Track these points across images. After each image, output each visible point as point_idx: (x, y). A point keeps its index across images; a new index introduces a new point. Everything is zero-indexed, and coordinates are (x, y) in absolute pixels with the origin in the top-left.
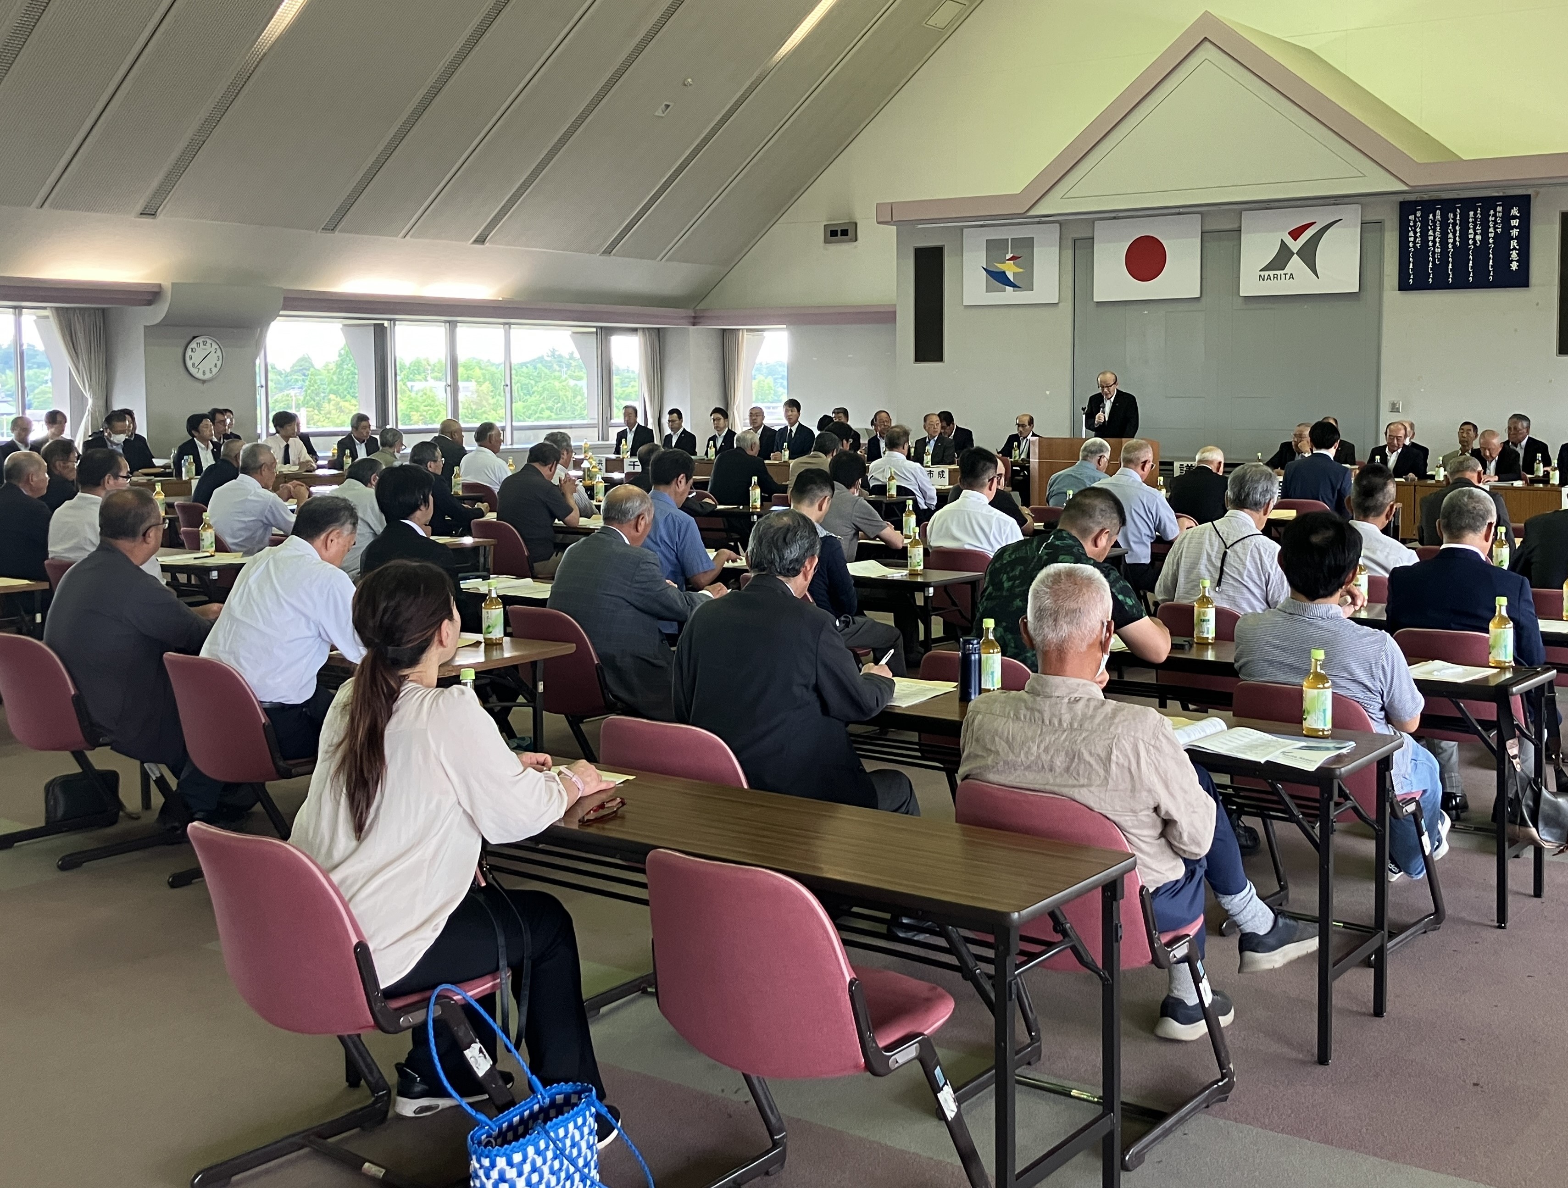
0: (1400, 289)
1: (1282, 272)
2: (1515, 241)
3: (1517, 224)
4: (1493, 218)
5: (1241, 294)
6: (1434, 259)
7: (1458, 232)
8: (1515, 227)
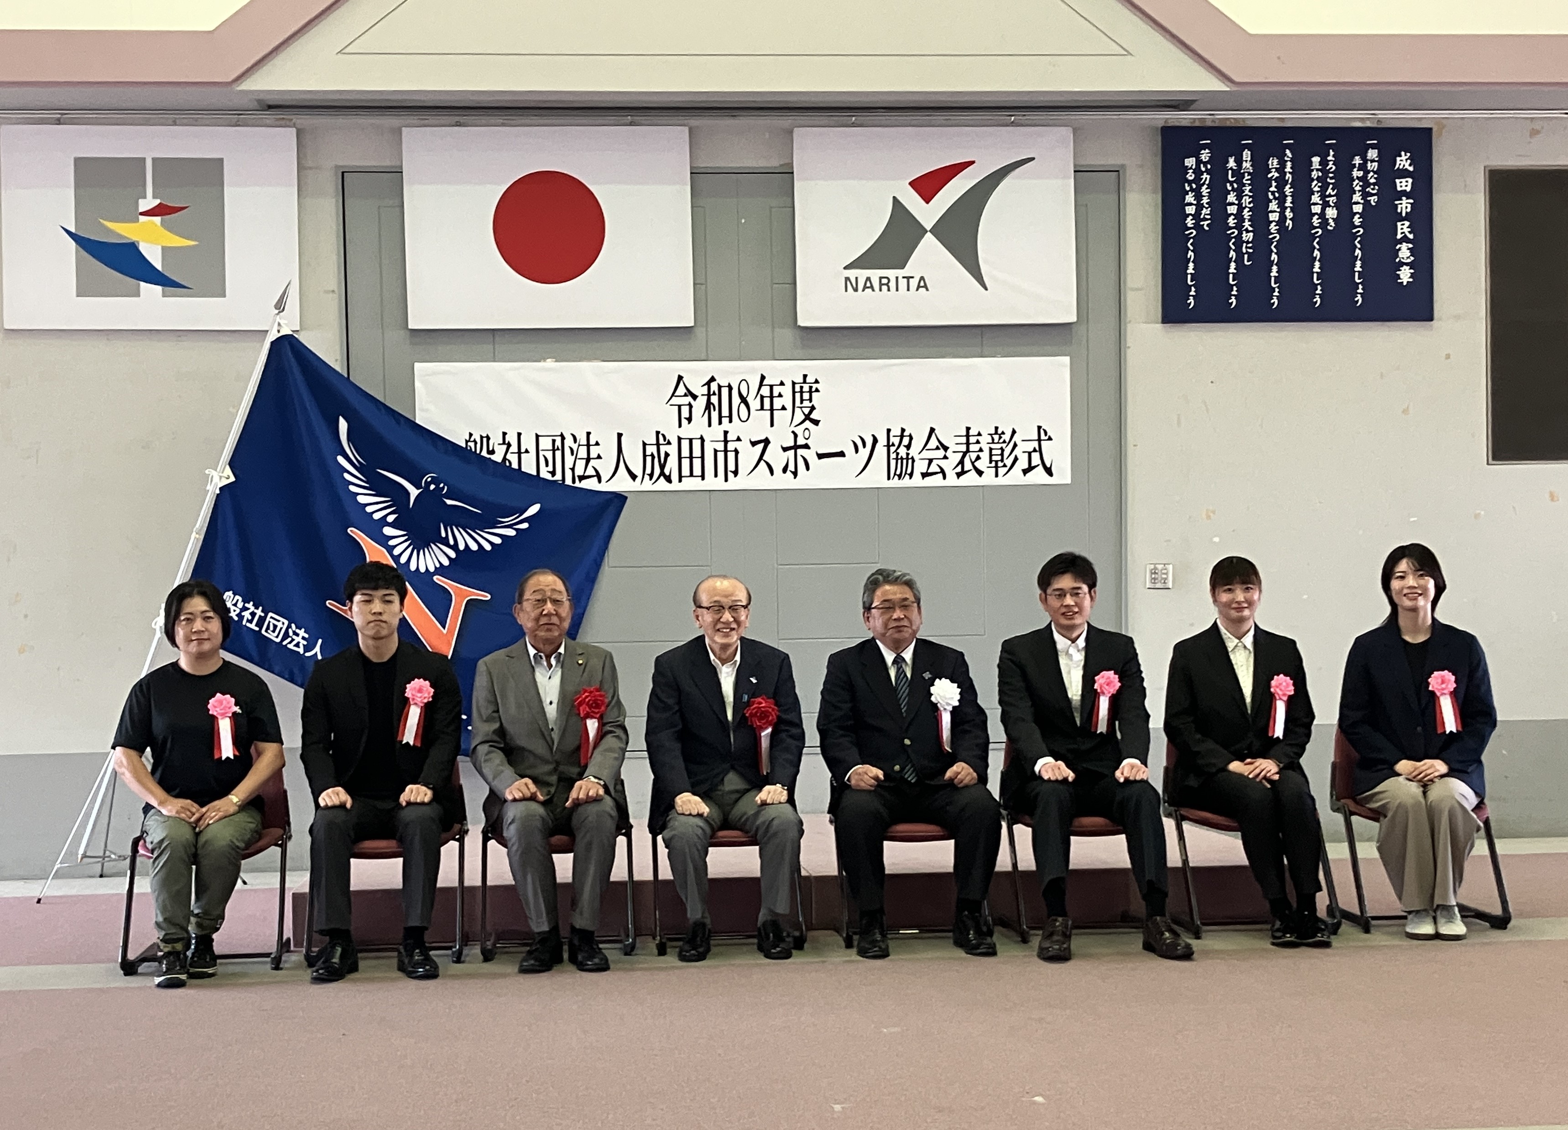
0: (1167, 319)
1: (900, 273)
2: (1407, 223)
3: (1408, 189)
4: (1361, 174)
5: (801, 322)
6: (1240, 255)
7: (1289, 199)
8: (1404, 193)
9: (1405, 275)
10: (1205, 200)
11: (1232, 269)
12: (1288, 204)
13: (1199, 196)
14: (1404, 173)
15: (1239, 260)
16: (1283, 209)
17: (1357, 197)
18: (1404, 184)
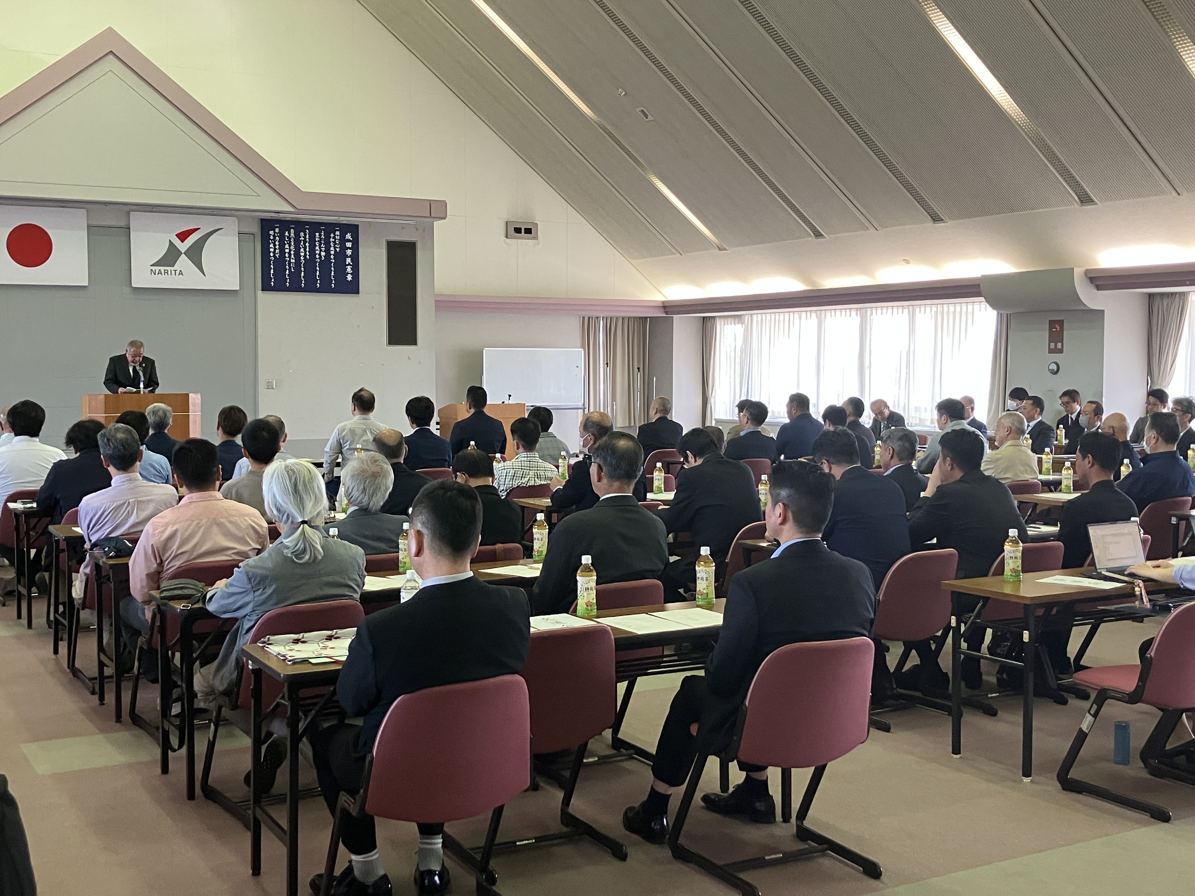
0: (264, 289)
1: (172, 268)
2: (350, 259)
3: (350, 246)
4: (333, 240)
5: (134, 285)
6: (290, 267)
7: (308, 248)
8: (349, 248)
9: (349, 278)
10: (277, 247)
11: (287, 272)
12: (308, 249)
13: (275, 245)
14: (349, 241)
15: (290, 270)
16: (305, 251)
17: (332, 248)
18: (349, 245)
